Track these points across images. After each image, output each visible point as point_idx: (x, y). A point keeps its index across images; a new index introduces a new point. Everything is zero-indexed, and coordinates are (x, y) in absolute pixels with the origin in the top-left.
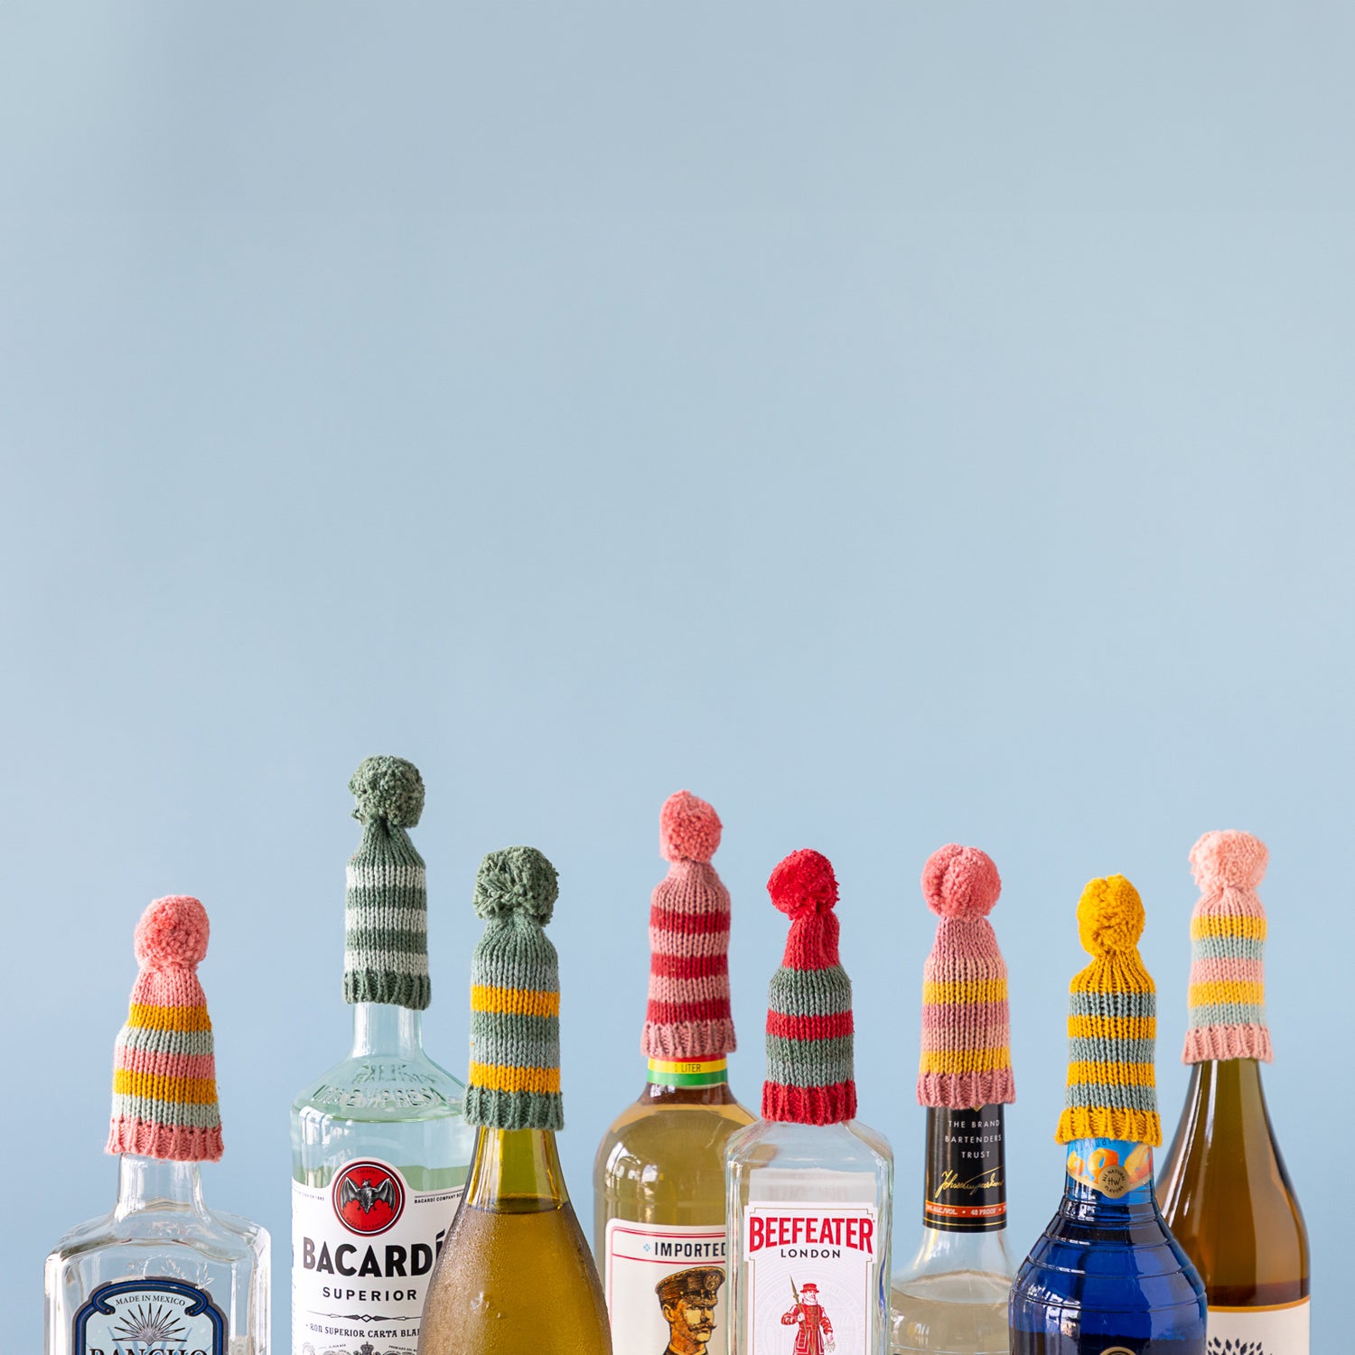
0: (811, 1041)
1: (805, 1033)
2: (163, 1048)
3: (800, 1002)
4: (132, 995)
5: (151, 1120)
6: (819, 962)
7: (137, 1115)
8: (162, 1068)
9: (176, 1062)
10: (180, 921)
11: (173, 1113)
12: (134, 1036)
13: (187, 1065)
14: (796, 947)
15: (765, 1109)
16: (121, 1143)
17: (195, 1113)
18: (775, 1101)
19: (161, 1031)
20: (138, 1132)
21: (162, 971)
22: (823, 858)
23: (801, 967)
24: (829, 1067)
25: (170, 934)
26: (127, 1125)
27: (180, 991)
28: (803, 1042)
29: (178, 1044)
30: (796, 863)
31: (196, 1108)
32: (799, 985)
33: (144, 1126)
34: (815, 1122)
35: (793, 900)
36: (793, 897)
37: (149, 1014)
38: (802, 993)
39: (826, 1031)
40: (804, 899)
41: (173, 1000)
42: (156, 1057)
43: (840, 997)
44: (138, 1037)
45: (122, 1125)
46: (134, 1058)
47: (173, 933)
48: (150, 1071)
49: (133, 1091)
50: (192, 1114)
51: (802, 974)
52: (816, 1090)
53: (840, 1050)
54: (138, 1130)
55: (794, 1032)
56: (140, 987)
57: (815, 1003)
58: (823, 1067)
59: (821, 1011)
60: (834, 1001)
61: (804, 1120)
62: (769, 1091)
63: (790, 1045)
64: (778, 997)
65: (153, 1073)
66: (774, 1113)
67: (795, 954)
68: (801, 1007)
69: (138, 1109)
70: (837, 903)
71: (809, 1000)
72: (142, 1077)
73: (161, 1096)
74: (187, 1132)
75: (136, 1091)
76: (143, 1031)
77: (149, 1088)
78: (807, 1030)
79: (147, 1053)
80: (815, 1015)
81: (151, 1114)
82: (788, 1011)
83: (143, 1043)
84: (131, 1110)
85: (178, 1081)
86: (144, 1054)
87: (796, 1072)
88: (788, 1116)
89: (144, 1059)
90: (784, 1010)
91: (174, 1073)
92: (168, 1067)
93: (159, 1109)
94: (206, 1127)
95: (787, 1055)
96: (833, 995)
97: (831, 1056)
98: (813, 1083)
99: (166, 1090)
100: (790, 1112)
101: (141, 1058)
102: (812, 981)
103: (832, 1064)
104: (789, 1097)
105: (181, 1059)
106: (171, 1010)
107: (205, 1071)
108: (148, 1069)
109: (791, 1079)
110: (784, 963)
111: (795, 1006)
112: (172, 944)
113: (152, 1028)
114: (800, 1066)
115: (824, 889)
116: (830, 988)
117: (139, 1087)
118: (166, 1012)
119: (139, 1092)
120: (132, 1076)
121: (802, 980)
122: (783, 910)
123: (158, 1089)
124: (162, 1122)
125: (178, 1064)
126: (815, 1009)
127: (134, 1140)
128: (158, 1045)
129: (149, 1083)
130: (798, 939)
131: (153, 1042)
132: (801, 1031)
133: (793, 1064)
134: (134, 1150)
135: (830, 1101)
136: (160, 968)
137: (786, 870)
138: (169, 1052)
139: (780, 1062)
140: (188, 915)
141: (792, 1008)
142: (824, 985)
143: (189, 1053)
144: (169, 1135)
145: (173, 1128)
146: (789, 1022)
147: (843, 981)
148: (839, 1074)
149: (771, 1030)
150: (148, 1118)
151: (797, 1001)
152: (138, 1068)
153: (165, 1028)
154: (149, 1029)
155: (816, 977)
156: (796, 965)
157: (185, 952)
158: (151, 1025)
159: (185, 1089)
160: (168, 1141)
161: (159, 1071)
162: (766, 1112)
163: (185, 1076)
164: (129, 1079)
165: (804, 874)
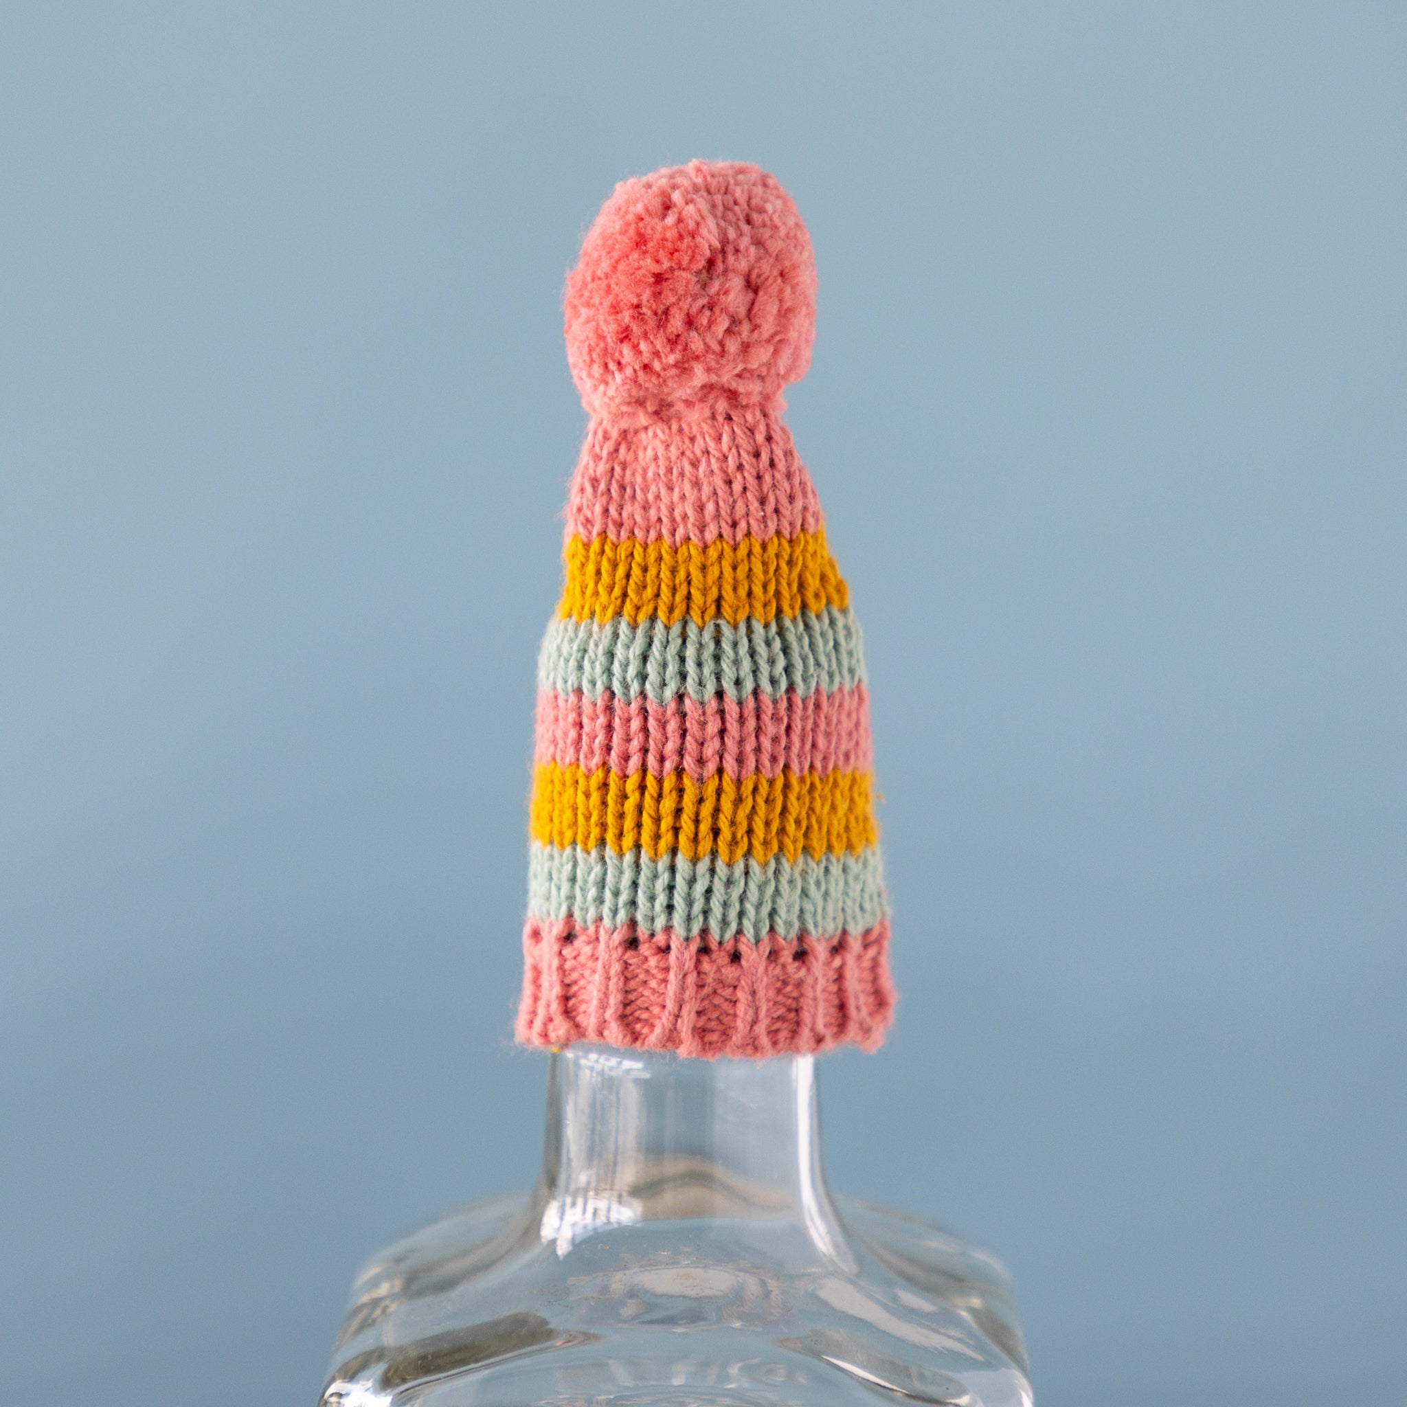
2: (701, 684)
4: (569, 511)
5: (668, 929)
7: (622, 916)
8: (710, 749)
9: (751, 723)
10: (725, 241)
11: (742, 899)
12: (597, 652)
13: (789, 729)
16: (568, 1013)
17: (812, 889)
19: (685, 624)
20: (627, 974)
21: (667, 422)
25: (696, 289)
26: (587, 950)
27: (737, 487)
29: (746, 665)
31: (816, 871)
33: (645, 949)
37: (636, 571)
41: (717, 515)
42: (683, 716)
44: (611, 655)
45: (567, 952)
46: (609, 728)
47: (704, 286)
48: (668, 765)
49: (610, 836)
50: (805, 893)
54: (626, 965)
56: (595, 482)
65: (679, 771)
69: (624, 897)
72: (642, 788)
73: (706, 844)
74: (787, 957)
75: (620, 835)
76: (624, 628)
77: (666, 824)
79: (652, 706)
81: (670, 908)
83: (632, 671)
84: (600, 900)
85: (764, 789)
86: (644, 711)
89: (645, 729)
91: (751, 762)
92: (729, 742)
93: (700, 888)
94: (845, 932)
99: (724, 824)
101: (635, 724)
105: (768, 709)
106: (713, 553)
107: (844, 746)
108: (662, 760)
112: (704, 321)
113: (653, 618)
117: (629, 823)
118: (697, 559)
119: (628, 840)
120: (605, 786)
123: (697, 822)
124: (705, 932)
125: (758, 730)
127: (614, 1000)
128: (683, 676)
129: (668, 805)
131: (664, 665)
134: (614, 1032)
136: (662, 412)
138: (720, 694)
140: (749, 221)
143: (791, 689)
144: (730, 972)
145: (743, 948)
150: (660, 922)
152: (626, 758)
153: (695, 614)
154: (643, 624)
157: (746, 347)
158: (647, 609)
159: (785, 810)
160: (727, 992)
161: (701, 761)
163: (787, 767)
164: (595, 797)
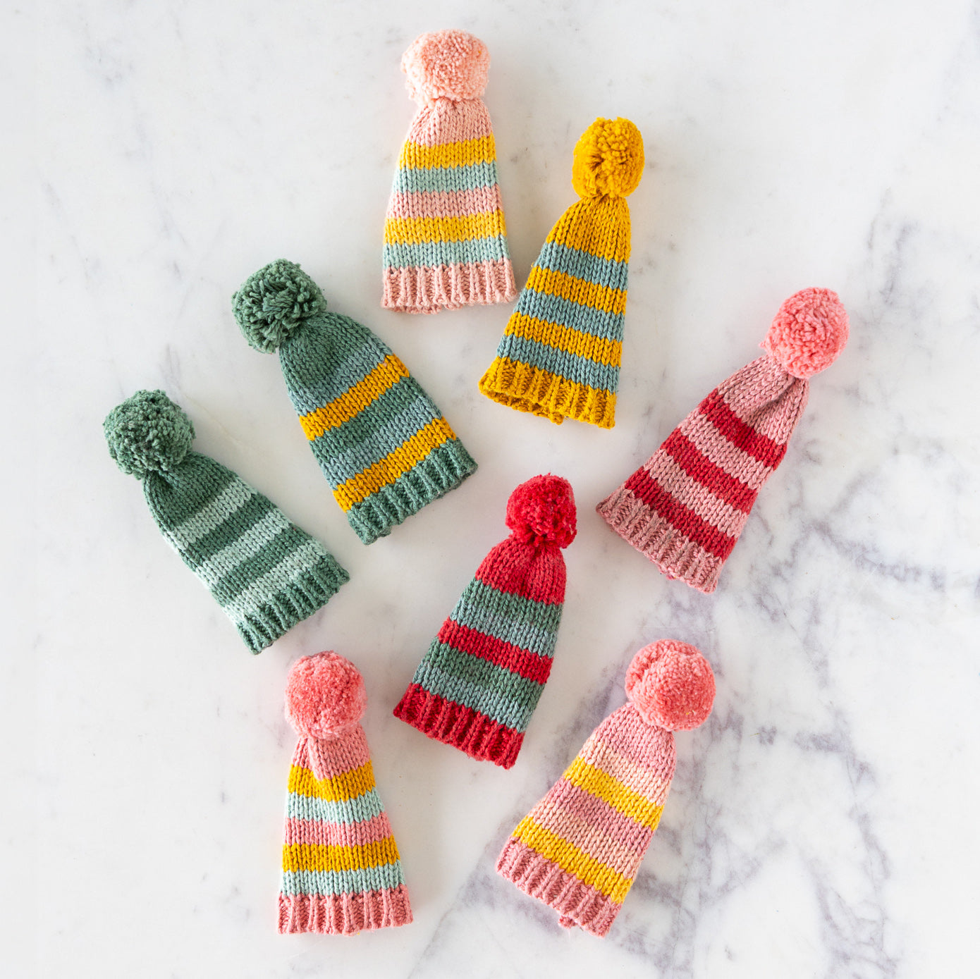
52: (442, 702)
87: (432, 676)
98: (442, 693)
100: (408, 711)
104: (413, 697)
133: (433, 667)
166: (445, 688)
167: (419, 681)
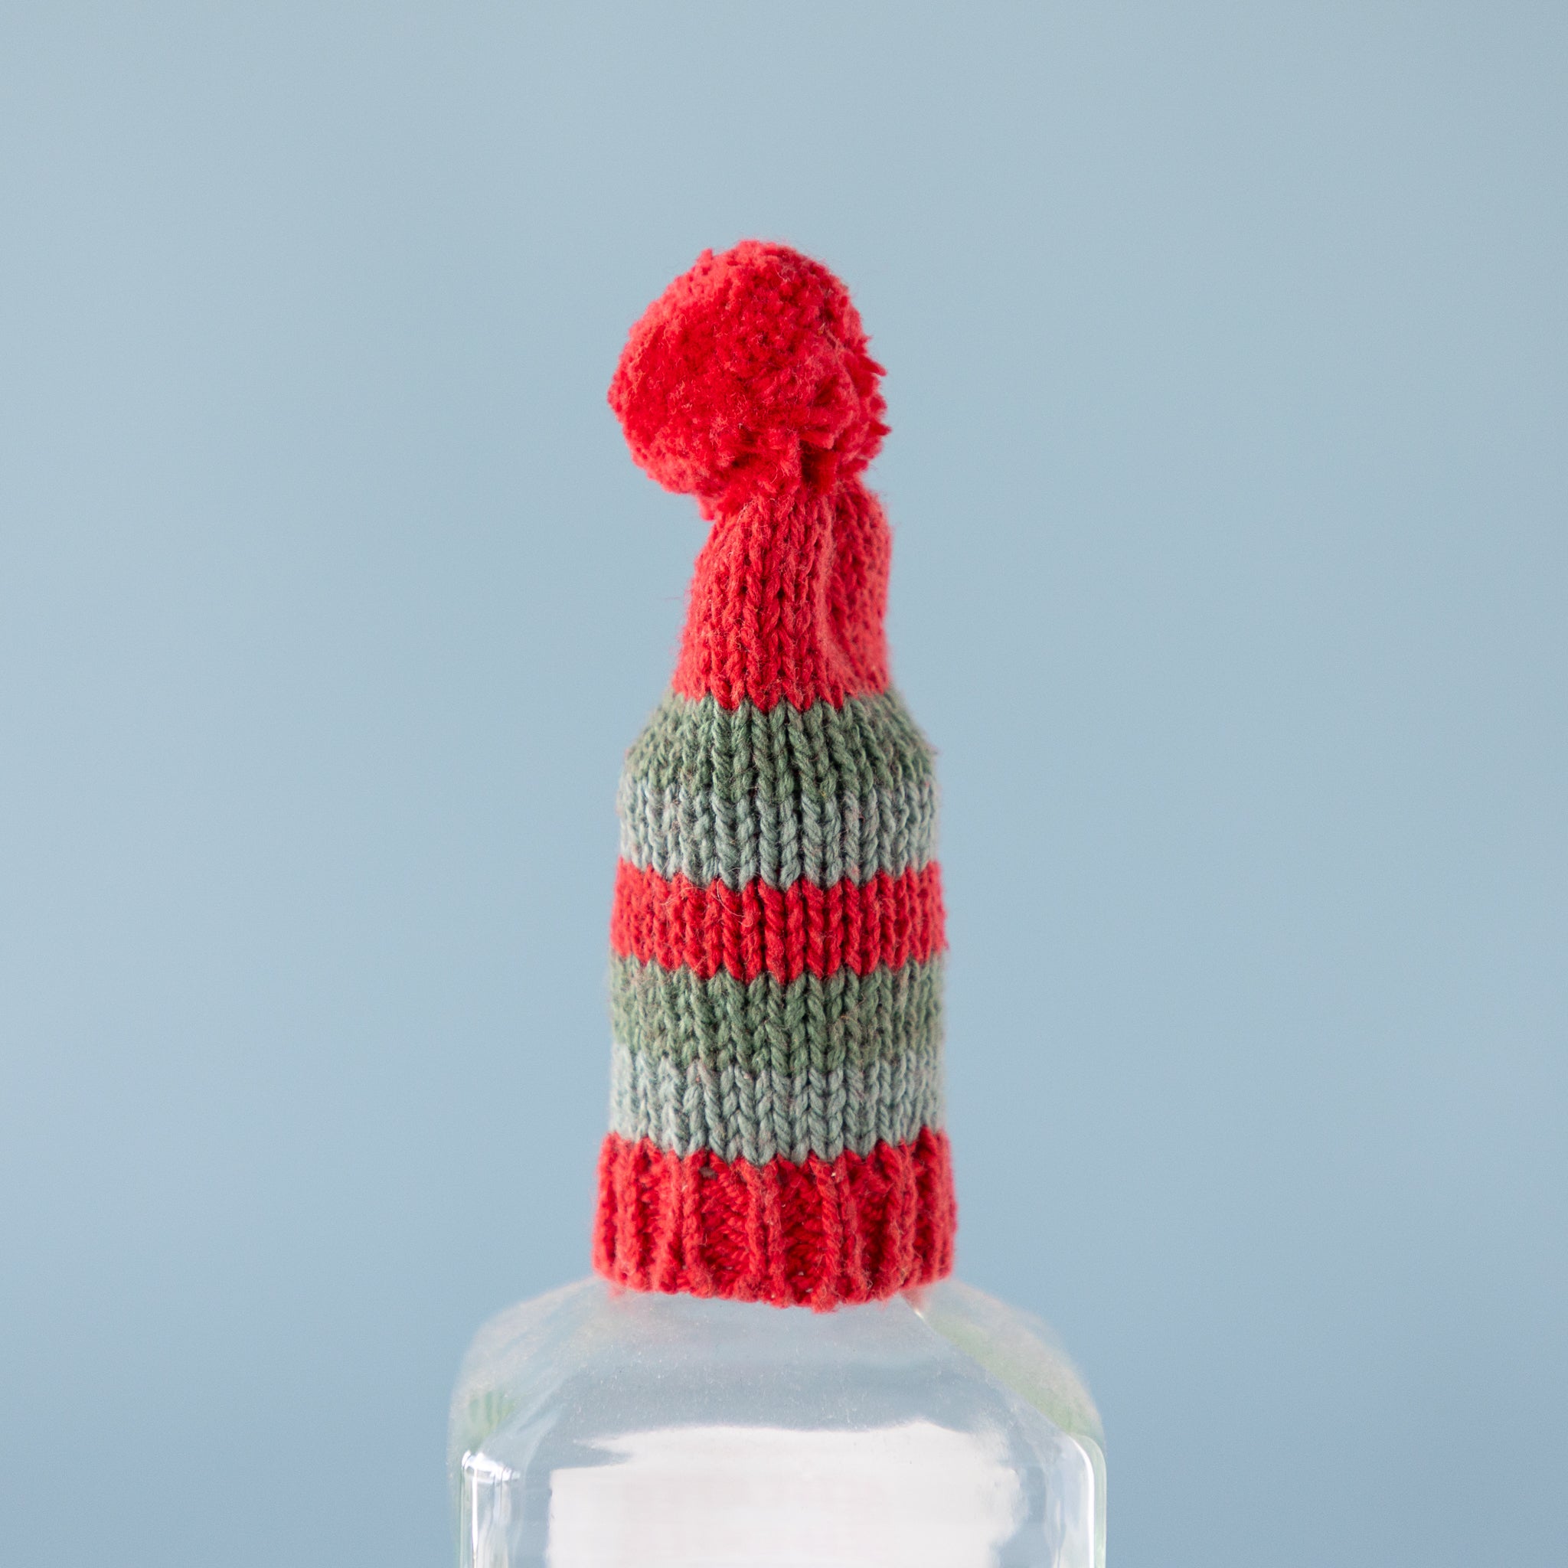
0: (787, 981)
1: (763, 949)
3: (745, 829)
6: (815, 676)
14: (727, 617)
15: (609, 1242)
18: (645, 1215)
22: (816, 270)
23: (746, 694)
24: (856, 1082)
28: (756, 985)
30: (708, 297)
32: (738, 764)
34: (801, 1298)
35: (706, 441)
36: (705, 428)
38: (752, 794)
39: (846, 943)
40: (749, 438)
43: (898, 812)
51: (749, 723)
52: (806, 1173)
53: (895, 1019)
55: (719, 947)
57: (800, 835)
58: (835, 1082)
59: (824, 866)
60: (874, 823)
61: (761, 1289)
62: (622, 1174)
63: (706, 999)
64: (659, 813)
66: (644, 1261)
67: (723, 644)
68: (746, 852)
70: (885, 440)
71: (778, 823)
78: (770, 937)
80: (802, 879)
82: (697, 865)
87: (729, 1104)
88: (696, 1273)
90: (679, 863)
95: (691, 1035)
96: (873, 804)
97: (864, 1042)
98: (792, 1146)
100: (706, 1257)
102: (789, 748)
103: (866, 1072)
109: (706, 1130)
110: (680, 686)
111: (722, 846)
114: (742, 1079)
115: (826, 394)
116: (862, 776)
121: (751, 746)
122: (675, 484)
126: (801, 856)
130: (733, 584)
132: (750, 944)
133: (716, 1071)
135: (863, 1216)
137: (675, 326)
139: (666, 1066)
141: (713, 854)
142: (837, 766)
146: (699, 909)
147: (910, 754)
148: (892, 1107)
149: (629, 941)
151: (733, 826)
155: (807, 733)
156: (727, 686)
162: (611, 1256)
165: (742, 340)
166: (791, 1124)
167: (697, 1138)
